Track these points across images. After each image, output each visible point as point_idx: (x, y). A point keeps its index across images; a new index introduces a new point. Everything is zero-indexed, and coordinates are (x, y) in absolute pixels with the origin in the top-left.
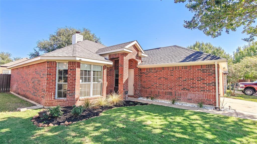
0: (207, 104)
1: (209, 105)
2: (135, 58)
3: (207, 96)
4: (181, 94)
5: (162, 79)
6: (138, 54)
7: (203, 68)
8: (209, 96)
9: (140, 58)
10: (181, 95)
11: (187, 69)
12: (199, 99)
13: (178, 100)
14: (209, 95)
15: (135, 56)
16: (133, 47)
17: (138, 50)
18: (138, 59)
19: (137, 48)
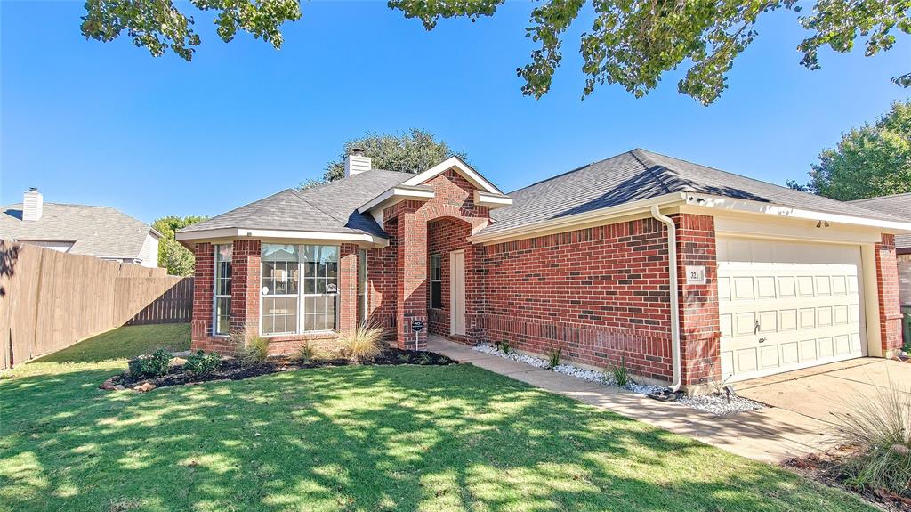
0: (648, 376)
1: (656, 377)
2: (458, 215)
3: (649, 343)
4: (578, 334)
5: (533, 280)
6: (470, 200)
7: (635, 232)
8: (655, 344)
9: (484, 211)
10: (578, 336)
11: (591, 239)
12: (627, 354)
13: (572, 356)
14: (654, 339)
15: (458, 207)
16: (449, 178)
17: (470, 184)
18: (473, 216)
19: (466, 180)
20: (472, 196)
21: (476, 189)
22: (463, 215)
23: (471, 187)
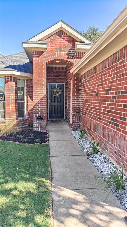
2: (65, 58)
6: (73, 48)
9: (81, 54)
10: (108, 136)
15: (65, 53)
16: (59, 36)
17: (73, 39)
18: (75, 58)
19: (70, 37)
20: (74, 46)
21: (77, 41)
22: (68, 58)
23: (73, 41)
